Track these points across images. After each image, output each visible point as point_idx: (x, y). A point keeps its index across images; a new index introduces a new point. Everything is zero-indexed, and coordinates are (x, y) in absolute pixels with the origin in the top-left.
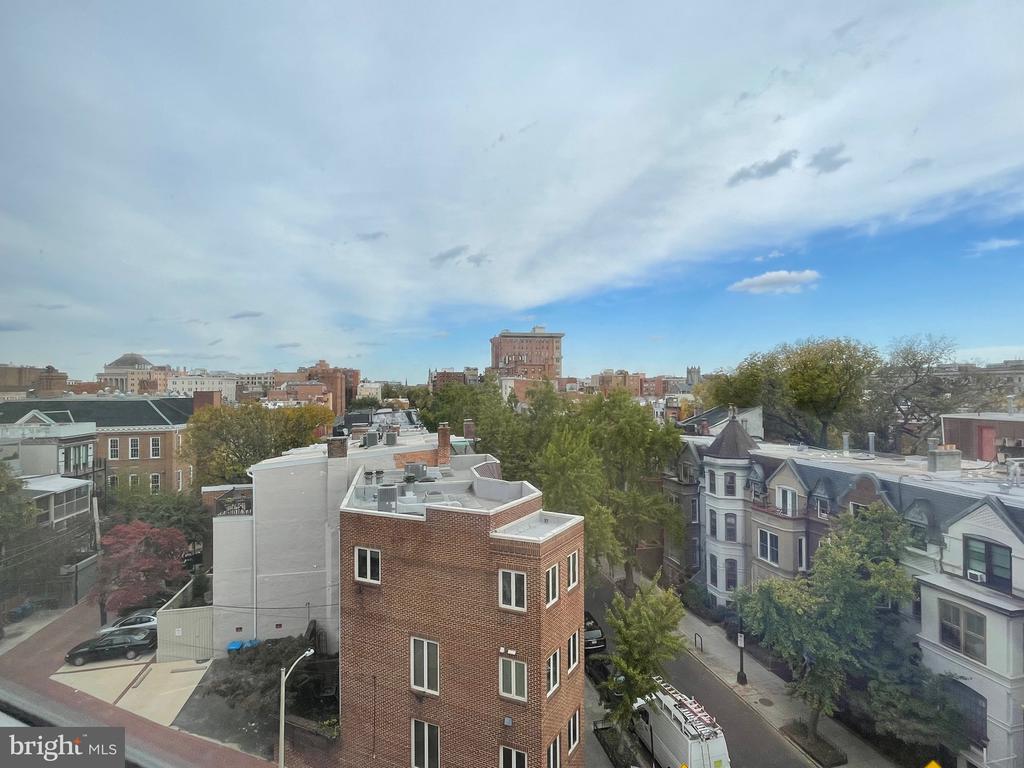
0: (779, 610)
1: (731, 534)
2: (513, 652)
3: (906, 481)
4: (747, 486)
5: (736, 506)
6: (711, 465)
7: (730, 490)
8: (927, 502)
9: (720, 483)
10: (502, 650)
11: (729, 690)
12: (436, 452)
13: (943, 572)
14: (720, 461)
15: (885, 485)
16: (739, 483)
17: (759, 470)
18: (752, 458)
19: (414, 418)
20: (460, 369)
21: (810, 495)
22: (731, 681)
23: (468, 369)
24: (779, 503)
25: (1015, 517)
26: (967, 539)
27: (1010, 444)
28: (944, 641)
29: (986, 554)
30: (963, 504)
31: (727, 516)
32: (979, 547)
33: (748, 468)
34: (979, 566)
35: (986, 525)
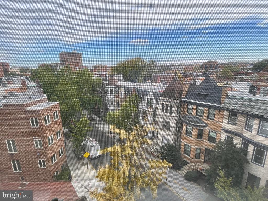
0: (113, 118)
1: (112, 103)
2: (37, 138)
3: (141, 88)
4: (115, 92)
5: (113, 97)
6: (107, 87)
7: (112, 93)
8: (143, 92)
9: (109, 91)
10: (34, 138)
11: (108, 136)
12: (21, 88)
13: (144, 106)
14: (109, 87)
15: (137, 89)
16: (114, 91)
17: (117, 88)
18: (116, 85)
19: (29, 79)
20: (50, 63)
21: (125, 93)
22: (108, 134)
23: (52, 63)
24: (121, 96)
25: (154, 94)
26: (148, 99)
27: (162, 80)
28: (143, 119)
29: (150, 101)
30: (147, 92)
31: (111, 99)
32: (149, 100)
33: (115, 88)
34: (149, 104)
35: (150, 96)
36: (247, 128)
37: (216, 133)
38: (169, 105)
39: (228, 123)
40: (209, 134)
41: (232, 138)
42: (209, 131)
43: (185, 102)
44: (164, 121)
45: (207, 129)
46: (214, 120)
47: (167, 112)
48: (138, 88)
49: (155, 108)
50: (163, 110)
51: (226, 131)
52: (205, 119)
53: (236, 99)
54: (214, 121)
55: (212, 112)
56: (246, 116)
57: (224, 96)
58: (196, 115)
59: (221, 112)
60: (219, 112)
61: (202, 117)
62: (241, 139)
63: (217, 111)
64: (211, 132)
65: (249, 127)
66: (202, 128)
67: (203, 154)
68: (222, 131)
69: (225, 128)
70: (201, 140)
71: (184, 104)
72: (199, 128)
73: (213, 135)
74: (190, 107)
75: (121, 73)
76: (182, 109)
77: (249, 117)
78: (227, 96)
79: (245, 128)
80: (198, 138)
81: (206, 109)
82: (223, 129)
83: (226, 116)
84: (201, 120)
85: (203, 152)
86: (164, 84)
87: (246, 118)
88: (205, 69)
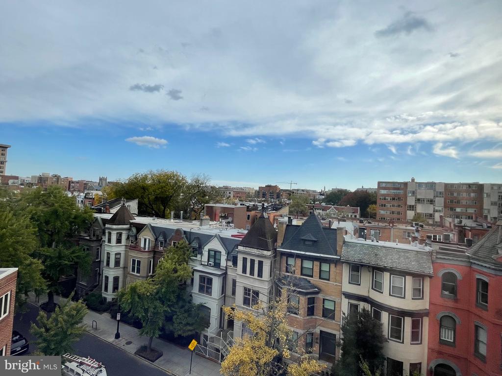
0: (139, 296)
1: (117, 263)
3: (192, 231)
4: (128, 238)
5: (121, 249)
6: (109, 229)
7: (119, 241)
8: (198, 238)
9: (114, 238)
11: (110, 345)
13: (201, 264)
14: (114, 227)
15: (185, 232)
16: (124, 237)
17: (134, 230)
18: (132, 224)
21: (156, 240)
22: (111, 339)
24: (142, 245)
25: (223, 241)
26: (209, 251)
27: (223, 215)
28: (200, 291)
29: (214, 255)
30: (209, 238)
31: (116, 254)
32: (212, 253)
33: (129, 230)
34: (212, 260)
35: (215, 245)
36: (375, 287)
37: (335, 302)
38: (257, 260)
39: (349, 283)
40: (323, 306)
41: (356, 306)
42: (324, 299)
43: (283, 254)
44: (247, 291)
45: (321, 296)
46: (329, 280)
47: (252, 273)
48: (188, 230)
49: (226, 267)
50: (244, 271)
51: (348, 296)
52: (315, 280)
53: (356, 246)
54: (330, 282)
55: (325, 267)
56: (371, 270)
57: (340, 243)
58: (302, 274)
59: (339, 267)
60: (336, 267)
61: (312, 276)
62: (370, 305)
63: (333, 266)
64: (326, 302)
65: (377, 286)
66: (313, 296)
67: (317, 343)
68: (343, 297)
69: (345, 291)
70: (314, 317)
71: (281, 258)
72: (309, 296)
73: (329, 306)
74: (291, 261)
75: (134, 199)
76: (278, 266)
77: (375, 271)
78: (344, 242)
79: (372, 288)
80: (308, 315)
81: (317, 263)
82: (344, 294)
83: (346, 272)
84: (309, 282)
85: (317, 339)
86: (229, 223)
87: (371, 273)
88: (263, 197)
